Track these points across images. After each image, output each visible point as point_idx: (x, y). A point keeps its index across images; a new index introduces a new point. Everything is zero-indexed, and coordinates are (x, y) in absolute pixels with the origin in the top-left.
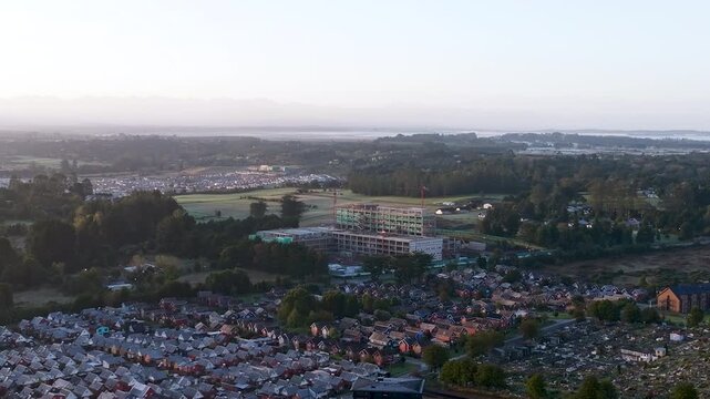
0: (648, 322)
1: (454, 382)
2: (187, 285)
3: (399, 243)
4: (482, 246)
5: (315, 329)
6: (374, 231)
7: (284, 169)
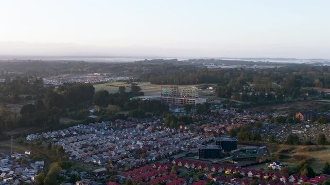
0: (296, 123)
1: (243, 139)
2: (123, 115)
3: (191, 100)
4: (219, 102)
5: (181, 127)
6: (178, 96)
7: (105, 74)
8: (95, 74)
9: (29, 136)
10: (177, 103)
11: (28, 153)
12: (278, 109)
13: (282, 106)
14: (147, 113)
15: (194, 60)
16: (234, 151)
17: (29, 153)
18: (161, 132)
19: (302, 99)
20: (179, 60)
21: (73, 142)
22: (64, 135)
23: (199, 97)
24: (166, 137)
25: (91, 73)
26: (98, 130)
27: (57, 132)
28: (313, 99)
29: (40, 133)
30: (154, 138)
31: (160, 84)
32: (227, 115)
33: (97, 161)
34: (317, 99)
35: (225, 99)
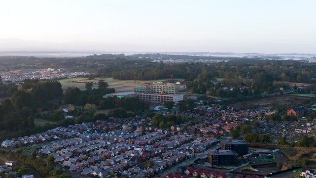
5: (173, 128)
7: (59, 70)
8: (49, 69)
9: (4, 142)
10: (153, 100)
11: (9, 164)
12: (260, 105)
13: (262, 101)
14: (128, 112)
15: (141, 55)
16: (246, 155)
17: (11, 164)
18: (154, 134)
19: (279, 94)
20: (126, 55)
21: (60, 149)
22: (44, 139)
23: (176, 94)
24: (162, 141)
25: (43, 68)
26: (81, 133)
27: (35, 137)
28: (289, 93)
29: (16, 137)
30: (149, 142)
31: (124, 79)
32: (212, 113)
33: (98, 173)
34: (292, 93)
35: (201, 95)
